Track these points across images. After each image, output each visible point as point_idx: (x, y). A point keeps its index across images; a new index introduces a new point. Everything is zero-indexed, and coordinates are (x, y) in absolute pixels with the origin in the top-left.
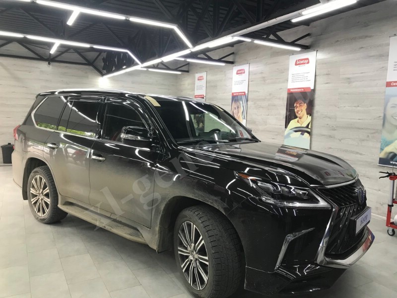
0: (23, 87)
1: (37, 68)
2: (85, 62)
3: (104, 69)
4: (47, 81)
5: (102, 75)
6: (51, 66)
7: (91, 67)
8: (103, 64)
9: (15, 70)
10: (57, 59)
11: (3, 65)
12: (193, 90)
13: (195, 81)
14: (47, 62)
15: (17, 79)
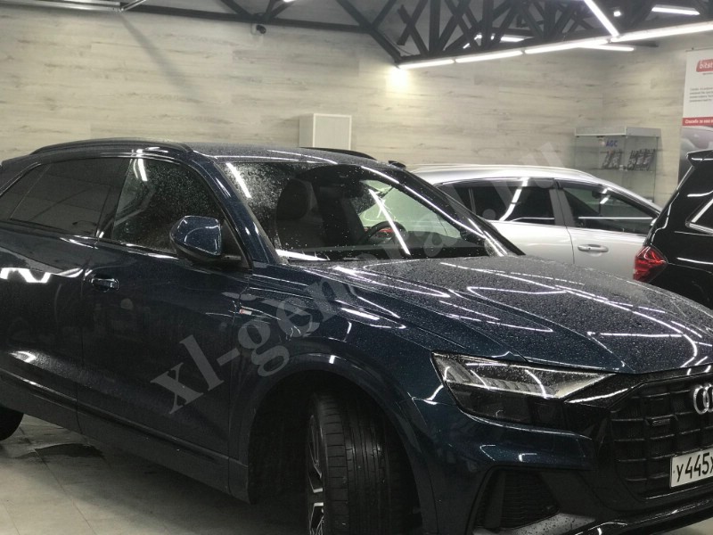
0: (190, 100)
1: (225, 42)
2: (351, 21)
3: (402, 41)
4: (250, 79)
5: (398, 59)
6: (262, 38)
7: (368, 38)
8: (401, 27)
9: (170, 51)
10: (282, 15)
11: (140, 38)
12: (677, 100)
13: (684, 74)
14: (254, 26)
15: (176, 77)
